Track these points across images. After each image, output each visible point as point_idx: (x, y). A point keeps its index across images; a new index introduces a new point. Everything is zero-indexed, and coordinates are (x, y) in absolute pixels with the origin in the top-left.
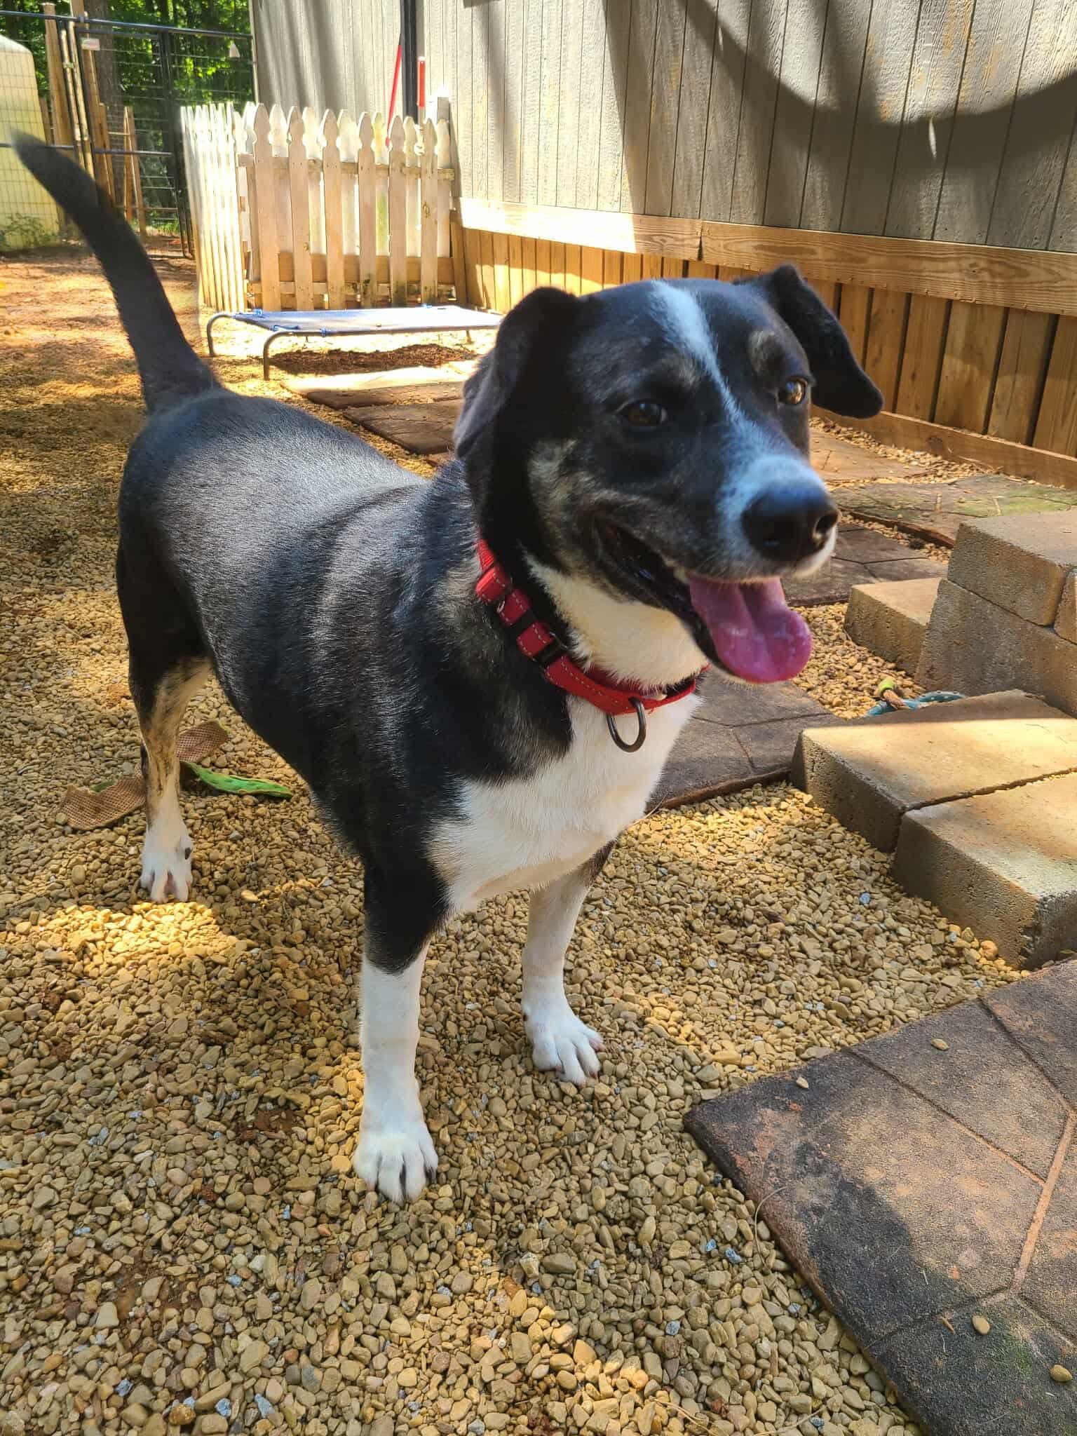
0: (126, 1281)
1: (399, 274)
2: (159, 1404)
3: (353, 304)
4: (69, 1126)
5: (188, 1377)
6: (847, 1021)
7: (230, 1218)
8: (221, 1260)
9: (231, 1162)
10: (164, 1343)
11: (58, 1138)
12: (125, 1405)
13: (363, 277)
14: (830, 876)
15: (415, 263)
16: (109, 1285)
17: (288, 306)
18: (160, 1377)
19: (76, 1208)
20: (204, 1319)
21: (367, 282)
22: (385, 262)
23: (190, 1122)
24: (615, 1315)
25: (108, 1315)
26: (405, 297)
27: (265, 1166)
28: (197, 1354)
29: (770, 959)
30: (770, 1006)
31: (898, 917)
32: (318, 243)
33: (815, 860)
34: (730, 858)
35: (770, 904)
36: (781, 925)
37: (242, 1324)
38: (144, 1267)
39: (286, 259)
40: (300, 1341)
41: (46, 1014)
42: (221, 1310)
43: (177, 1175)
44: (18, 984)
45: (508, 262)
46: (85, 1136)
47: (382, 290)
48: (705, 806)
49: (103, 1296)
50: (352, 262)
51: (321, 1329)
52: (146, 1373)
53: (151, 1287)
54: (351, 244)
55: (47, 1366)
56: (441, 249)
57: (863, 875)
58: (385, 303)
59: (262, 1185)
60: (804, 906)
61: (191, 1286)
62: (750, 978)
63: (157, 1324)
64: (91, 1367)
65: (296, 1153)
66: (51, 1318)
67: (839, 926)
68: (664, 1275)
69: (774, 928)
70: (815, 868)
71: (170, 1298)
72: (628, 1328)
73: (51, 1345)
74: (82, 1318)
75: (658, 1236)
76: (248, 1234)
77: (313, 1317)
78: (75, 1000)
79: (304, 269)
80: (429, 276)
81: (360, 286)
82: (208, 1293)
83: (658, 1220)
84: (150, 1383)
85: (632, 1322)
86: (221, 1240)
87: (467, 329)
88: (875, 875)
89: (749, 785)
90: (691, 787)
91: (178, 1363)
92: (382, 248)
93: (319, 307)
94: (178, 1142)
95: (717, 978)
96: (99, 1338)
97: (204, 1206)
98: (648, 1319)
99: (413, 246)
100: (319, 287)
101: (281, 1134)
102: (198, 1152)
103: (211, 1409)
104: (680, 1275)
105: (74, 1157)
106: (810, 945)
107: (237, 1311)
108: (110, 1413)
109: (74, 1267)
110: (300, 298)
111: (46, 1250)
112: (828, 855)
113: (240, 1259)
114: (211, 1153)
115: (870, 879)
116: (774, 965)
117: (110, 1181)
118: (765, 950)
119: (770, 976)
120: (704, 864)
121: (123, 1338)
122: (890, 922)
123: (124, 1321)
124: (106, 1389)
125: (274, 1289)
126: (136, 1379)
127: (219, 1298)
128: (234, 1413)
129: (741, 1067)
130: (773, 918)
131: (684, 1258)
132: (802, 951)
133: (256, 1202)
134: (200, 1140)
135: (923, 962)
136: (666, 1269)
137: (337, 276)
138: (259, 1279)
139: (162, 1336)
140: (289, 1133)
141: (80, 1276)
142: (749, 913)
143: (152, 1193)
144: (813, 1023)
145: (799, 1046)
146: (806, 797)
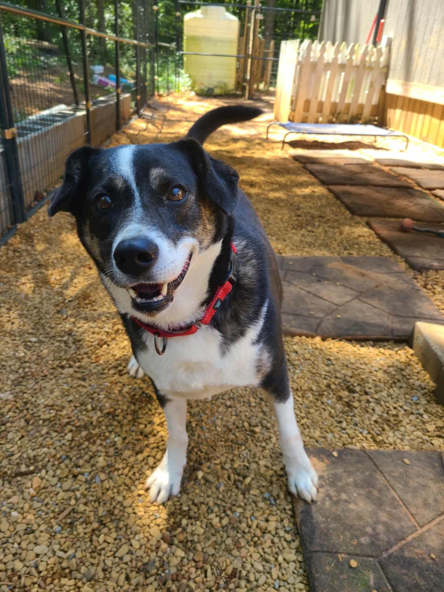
0: (79, 429)
1: (354, 110)
2: (70, 466)
3: (331, 122)
4: (87, 381)
5: (81, 462)
6: (375, 441)
7: (115, 423)
8: (107, 434)
9: (125, 407)
10: (80, 450)
11: (83, 383)
12: (62, 462)
13: (338, 111)
14: (404, 385)
15: (362, 107)
16: (74, 428)
17: (304, 121)
18: (74, 459)
19: (77, 405)
20: (94, 448)
21: (339, 113)
22: (348, 106)
23: (120, 391)
24: (219, 502)
25: (69, 436)
26: (353, 120)
27: (135, 412)
28: (87, 457)
29: (356, 408)
30: (344, 425)
31: (426, 411)
32: (322, 97)
33: (400, 377)
34: (363, 367)
35: (370, 388)
36: (368, 397)
37: (103, 454)
38: (85, 427)
39: (307, 103)
40: (117, 466)
41: (98, 347)
42: (100, 448)
43: (107, 405)
44: (94, 335)
45: (402, 108)
46: (90, 385)
47: (345, 117)
48: (363, 344)
49: (71, 431)
50: (335, 105)
51: (125, 466)
52: (71, 456)
53: (84, 433)
54: (335, 98)
55: (48, 443)
56: (375, 100)
57: (419, 389)
58: (345, 122)
59: (130, 417)
60: (384, 394)
61: (95, 438)
62: (343, 412)
63: (81, 444)
64: (58, 448)
65: (144, 412)
66: (55, 431)
67: (395, 405)
68: (245, 498)
69: (365, 397)
70: (399, 381)
71: (88, 439)
72: (222, 508)
73: (52, 438)
74: (63, 434)
75: (249, 484)
76: (118, 430)
77: (124, 461)
78: (108, 345)
79: (314, 107)
80: (367, 113)
81: (336, 115)
82: (99, 442)
83: (253, 479)
84: (71, 459)
85: (224, 507)
86: (110, 429)
87: (375, 136)
88: (426, 391)
89: (387, 340)
90: (359, 334)
91: (81, 457)
92: (348, 100)
93: (317, 122)
94: (113, 396)
95: (329, 408)
96: (63, 442)
97: (111, 417)
98: (230, 509)
99: (362, 100)
100: (319, 114)
101: (143, 405)
102: (118, 401)
103: (83, 474)
104: (250, 500)
105: (84, 390)
106: (378, 409)
107: (104, 450)
108: (56, 462)
109: (68, 420)
110: (310, 119)
111: (64, 412)
112: (408, 377)
113: (113, 436)
114: (120, 403)
115: (423, 392)
116: (356, 411)
117: (90, 400)
118: (356, 404)
119: (352, 414)
120: (349, 365)
121: (70, 444)
122: (421, 411)
123: (72, 440)
124: (58, 456)
125: (117, 448)
126: (68, 457)
127: (101, 445)
128: (89, 478)
129: (317, 441)
130: (366, 393)
131: (256, 496)
132: (373, 410)
133: (125, 422)
134: (120, 398)
135: (428, 432)
136: (247, 496)
137: (327, 110)
138: (115, 443)
139: (80, 448)
140: (146, 405)
141: (68, 423)
142: (358, 389)
143: (98, 408)
144: (358, 436)
145: (346, 442)
146: (411, 351)
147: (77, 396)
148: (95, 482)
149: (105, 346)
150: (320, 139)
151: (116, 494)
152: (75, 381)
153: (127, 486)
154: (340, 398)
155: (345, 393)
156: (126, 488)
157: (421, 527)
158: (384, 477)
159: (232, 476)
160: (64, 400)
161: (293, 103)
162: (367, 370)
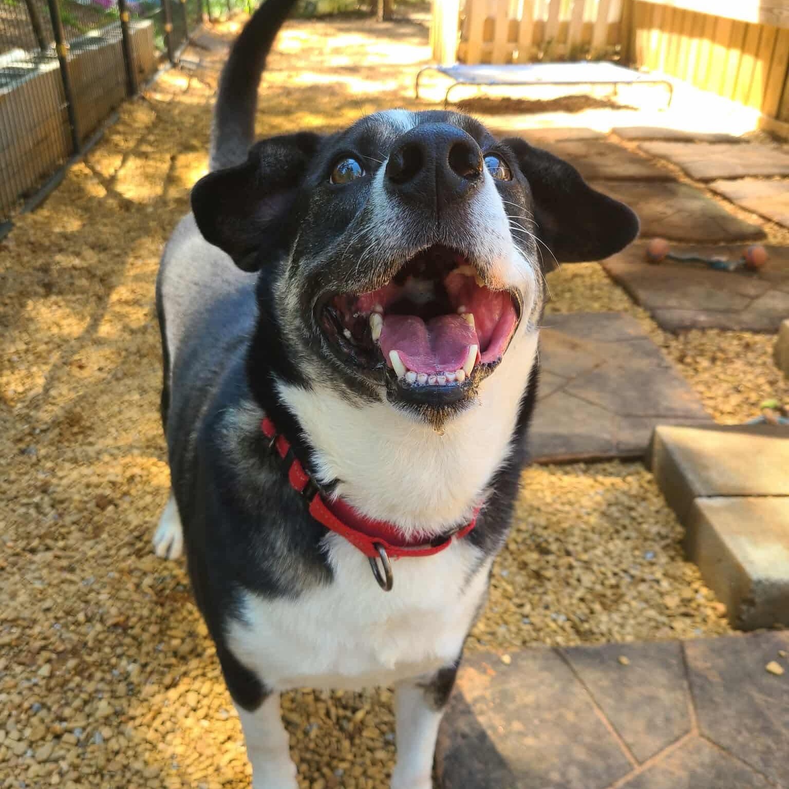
0: (62, 656)
1: (575, 35)
2: (47, 720)
3: (535, 60)
4: (78, 571)
5: (67, 712)
6: (578, 632)
7: (128, 640)
8: (114, 661)
9: (145, 612)
10: (65, 692)
11: (68, 576)
12: (35, 715)
13: (547, 38)
14: (633, 534)
15: (589, 27)
16: (54, 656)
17: (486, 60)
18: (55, 708)
19: (60, 614)
20: (90, 687)
21: (549, 43)
22: (565, 27)
23: (138, 586)
24: (308, 756)
25: (45, 670)
26: (576, 55)
27: (163, 619)
28: (77, 703)
29: (549, 580)
30: (527, 609)
31: (666, 575)
32: (515, 11)
33: (627, 522)
34: (567, 508)
35: (575, 544)
36: (571, 560)
37: (107, 695)
38: (74, 652)
39: (490, 24)
40: (132, 712)
41: (97, 510)
42: (101, 686)
43: (114, 611)
44: (90, 490)
45: (662, 28)
46: (83, 579)
47: (561, 49)
48: (568, 468)
49: (49, 661)
50: (540, 27)
51: (145, 711)
52: (49, 704)
53: (72, 663)
54: (540, 13)
55: (8, 685)
56: (613, 15)
57: (658, 538)
58: (561, 59)
59: (153, 629)
60: (599, 552)
61: (93, 669)
62: (527, 589)
63: (66, 682)
64: (25, 692)
65: (180, 617)
66: (20, 664)
67: (616, 570)
68: (352, 744)
69: (566, 560)
70: (625, 527)
71: (79, 671)
72: (314, 765)
73: (14, 677)
74: (34, 668)
75: (362, 722)
76: (133, 651)
77: (145, 704)
78: (116, 506)
79: (502, 32)
80: (599, 38)
81: (543, 46)
82: (98, 675)
83: (368, 713)
84: (49, 709)
85: (318, 763)
86: (119, 651)
87: (615, 83)
88: (668, 541)
89: (609, 460)
90: (562, 453)
91: (67, 704)
92: (564, 15)
93: (509, 61)
94: (123, 594)
95: (504, 584)
96: (34, 680)
97: (120, 631)
98: (328, 765)
99: (591, 14)
100: (512, 46)
101: (179, 605)
102: (132, 602)
103: (70, 731)
104: (363, 748)
105: (73, 588)
106: (588, 579)
107: (107, 688)
108: (23, 716)
109: (43, 643)
110: (496, 55)
111: (37, 629)
112: (640, 520)
113: (124, 662)
114: (137, 605)
115: (663, 543)
116: (549, 585)
117: (82, 605)
118: (549, 573)
119: (540, 590)
120: (543, 508)
121: (47, 684)
122: (658, 575)
123: (51, 676)
124: (26, 705)
125: (131, 683)
126: (43, 705)
127: (102, 680)
128: (82, 737)
129: (479, 641)
130: (568, 553)
131: (372, 739)
132: (579, 580)
133: (146, 636)
134: (136, 597)
135: (667, 608)
136: (357, 741)
137: (526, 37)
138: (126, 676)
139: (65, 688)
140: (183, 605)
141: (44, 648)
142: (554, 547)
143: (98, 617)
144: (548, 626)
145: (527, 638)
146: (649, 476)
147: (60, 600)
148: (94, 743)
149: (111, 508)
150: (515, 94)
151: (132, 759)
152: (56, 574)
153: (151, 743)
154: (524, 565)
155: (532, 557)
156: (148, 746)
157: (640, 763)
158: (586, 689)
159: (333, 711)
160: (36, 608)
161: (463, 25)
162: (573, 514)
